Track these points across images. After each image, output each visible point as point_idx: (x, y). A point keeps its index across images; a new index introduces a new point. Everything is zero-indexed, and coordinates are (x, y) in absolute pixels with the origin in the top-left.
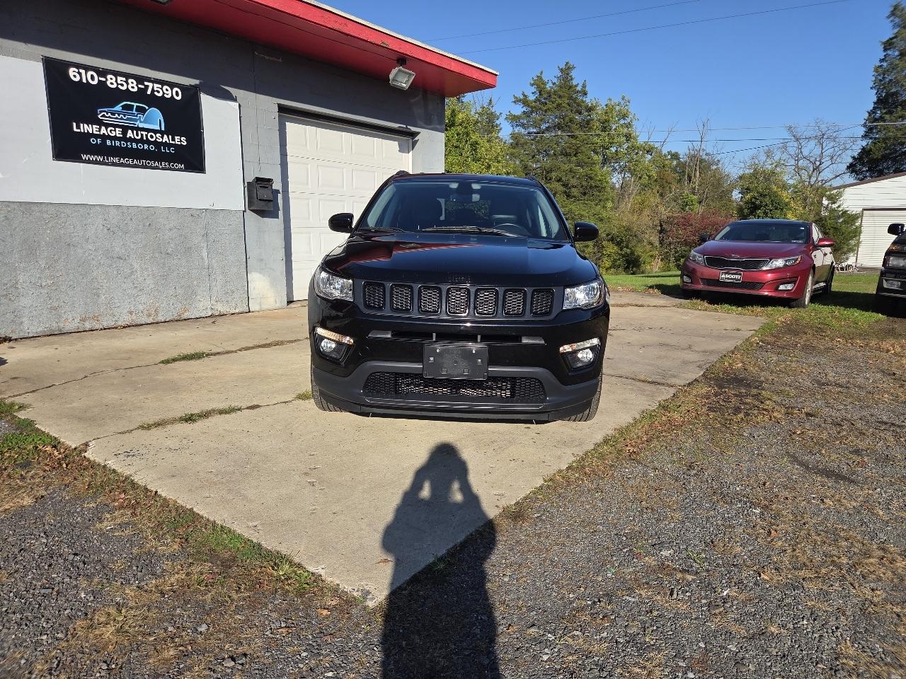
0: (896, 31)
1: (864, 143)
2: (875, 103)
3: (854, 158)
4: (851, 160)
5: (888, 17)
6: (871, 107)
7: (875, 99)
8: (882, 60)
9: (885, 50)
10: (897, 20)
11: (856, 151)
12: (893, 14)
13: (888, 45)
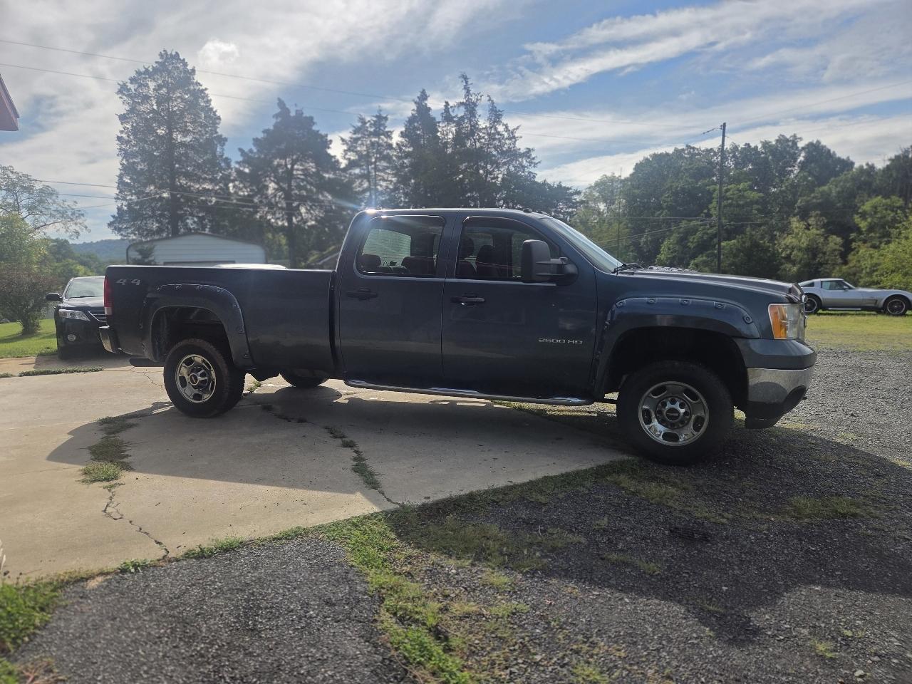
0: (128, 109)
1: (120, 205)
2: (121, 170)
3: (114, 217)
4: (112, 219)
5: (117, 93)
6: (118, 172)
7: (120, 167)
8: (121, 132)
9: (122, 124)
10: (125, 98)
11: (115, 212)
12: (120, 92)
13: (123, 118)
